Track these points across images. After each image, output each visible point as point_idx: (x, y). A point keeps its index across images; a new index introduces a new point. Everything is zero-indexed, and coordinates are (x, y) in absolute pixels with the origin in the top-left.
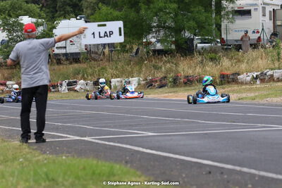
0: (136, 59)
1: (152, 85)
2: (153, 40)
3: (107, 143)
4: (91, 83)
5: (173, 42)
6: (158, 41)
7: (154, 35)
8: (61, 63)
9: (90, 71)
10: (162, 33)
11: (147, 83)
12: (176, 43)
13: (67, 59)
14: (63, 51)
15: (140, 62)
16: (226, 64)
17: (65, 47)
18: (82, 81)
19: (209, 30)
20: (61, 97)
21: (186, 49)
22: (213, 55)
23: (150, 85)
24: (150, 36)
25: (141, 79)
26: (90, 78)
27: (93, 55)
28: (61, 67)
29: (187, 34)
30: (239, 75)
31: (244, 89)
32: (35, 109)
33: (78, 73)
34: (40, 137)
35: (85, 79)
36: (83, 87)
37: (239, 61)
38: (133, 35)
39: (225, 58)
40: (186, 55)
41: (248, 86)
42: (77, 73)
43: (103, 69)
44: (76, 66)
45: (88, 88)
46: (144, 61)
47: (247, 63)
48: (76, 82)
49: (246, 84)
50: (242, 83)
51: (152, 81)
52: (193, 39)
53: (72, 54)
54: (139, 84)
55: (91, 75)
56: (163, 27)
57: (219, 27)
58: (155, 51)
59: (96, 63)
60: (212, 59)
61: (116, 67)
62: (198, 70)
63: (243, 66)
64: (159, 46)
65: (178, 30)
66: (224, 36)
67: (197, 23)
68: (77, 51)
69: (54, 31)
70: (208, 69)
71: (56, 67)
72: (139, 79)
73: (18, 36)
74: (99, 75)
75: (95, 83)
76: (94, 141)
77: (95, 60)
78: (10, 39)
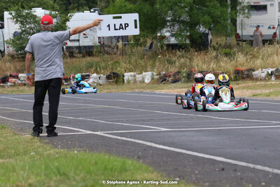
0: (150, 53)
1: (165, 80)
2: (168, 34)
3: (119, 138)
4: (104, 77)
5: (188, 37)
6: (172, 35)
7: (169, 29)
8: (74, 57)
9: (103, 64)
10: (176, 27)
11: (161, 78)
12: (190, 37)
13: (80, 53)
14: (76, 44)
15: (156, 54)
16: (241, 60)
17: (78, 40)
18: (95, 75)
19: (224, 25)
21: (200, 44)
22: (228, 50)
23: (163, 79)
24: (165, 30)
25: (155, 74)
26: (103, 71)
27: (106, 49)
28: (74, 60)
29: (202, 29)
30: (254, 70)
31: (258, 85)
32: (48, 102)
33: (91, 67)
34: (51, 131)
35: (98, 73)
36: (95, 81)
37: (254, 57)
38: (147, 29)
39: (240, 54)
40: (200, 50)
41: (262, 83)
42: (89, 67)
43: (117, 62)
44: (89, 59)
45: (101, 82)
46: (158, 55)
47: (262, 59)
48: (89, 76)
49: (261, 80)
50: (257, 79)
51: (165, 76)
52: (208, 34)
53: (85, 47)
54: (152, 79)
55: (104, 69)
56: (178, 21)
57: (234, 22)
58: (168, 45)
59: (109, 56)
60: (227, 55)
61: (130, 61)
62: (213, 65)
63: (259, 62)
64: (173, 41)
65: (193, 25)
66: (239, 31)
67: (212, 17)
68: (90, 44)
69: (68, 23)
70: (222, 64)
71: (69, 60)
72: (153, 74)
73: (31, 28)
74: (112, 69)
75: (108, 77)
76: (106, 135)
77: (108, 54)
78: (23, 31)
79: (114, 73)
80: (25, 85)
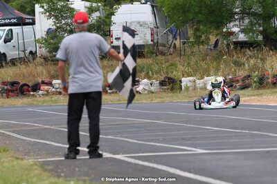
0: (214, 53)
1: (232, 86)
2: (236, 29)
3: (141, 163)
4: (156, 83)
5: (260, 32)
6: (242, 31)
7: (237, 23)
9: (156, 68)
10: (247, 21)
12: (264, 33)
15: (221, 54)
18: (146, 80)
20: (119, 100)
21: (276, 40)
24: (232, 24)
26: (155, 76)
27: (160, 48)
35: (149, 78)
36: (146, 88)
38: (211, 23)
43: (173, 65)
44: (139, 61)
45: (153, 89)
46: (224, 55)
48: (138, 81)
51: (232, 81)
55: (157, 73)
56: (248, 14)
58: (237, 44)
59: (163, 57)
61: (189, 63)
64: (242, 37)
65: (267, 17)
68: (141, 42)
69: (113, 18)
71: (114, 63)
73: (67, 24)
74: (167, 73)
75: (162, 83)
76: (126, 159)
77: (163, 54)
78: (58, 28)
79: (169, 79)
80: (60, 93)
